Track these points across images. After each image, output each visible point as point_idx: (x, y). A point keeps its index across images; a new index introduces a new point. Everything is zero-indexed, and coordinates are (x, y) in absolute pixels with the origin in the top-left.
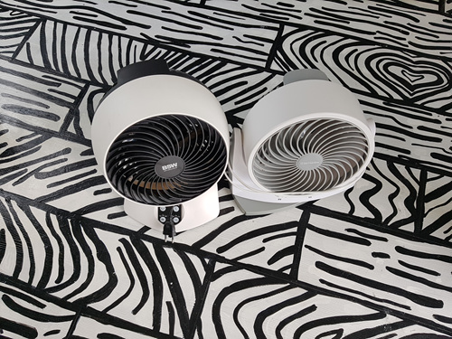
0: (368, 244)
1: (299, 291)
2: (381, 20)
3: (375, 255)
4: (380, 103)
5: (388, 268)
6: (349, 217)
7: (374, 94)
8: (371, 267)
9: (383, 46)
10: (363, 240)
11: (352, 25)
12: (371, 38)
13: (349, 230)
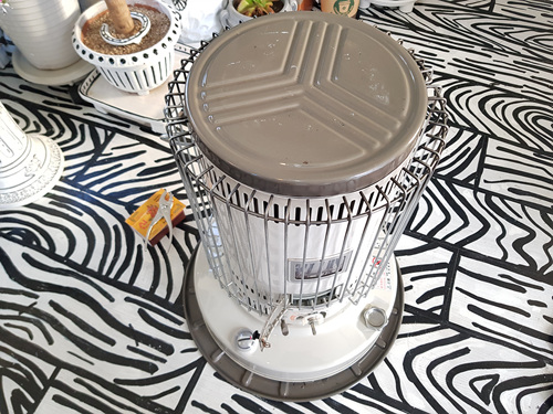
0: (524, 291)
1: (451, 333)
2: (528, 75)
3: (531, 302)
4: (531, 154)
5: (544, 317)
6: (502, 263)
7: (523, 145)
8: (528, 315)
9: (532, 100)
10: (518, 288)
11: (498, 77)
12: (518, 91)
13: (502, 276)
